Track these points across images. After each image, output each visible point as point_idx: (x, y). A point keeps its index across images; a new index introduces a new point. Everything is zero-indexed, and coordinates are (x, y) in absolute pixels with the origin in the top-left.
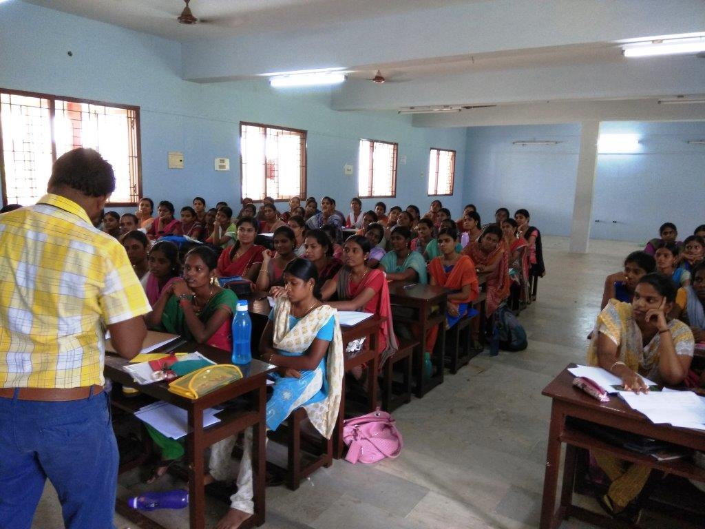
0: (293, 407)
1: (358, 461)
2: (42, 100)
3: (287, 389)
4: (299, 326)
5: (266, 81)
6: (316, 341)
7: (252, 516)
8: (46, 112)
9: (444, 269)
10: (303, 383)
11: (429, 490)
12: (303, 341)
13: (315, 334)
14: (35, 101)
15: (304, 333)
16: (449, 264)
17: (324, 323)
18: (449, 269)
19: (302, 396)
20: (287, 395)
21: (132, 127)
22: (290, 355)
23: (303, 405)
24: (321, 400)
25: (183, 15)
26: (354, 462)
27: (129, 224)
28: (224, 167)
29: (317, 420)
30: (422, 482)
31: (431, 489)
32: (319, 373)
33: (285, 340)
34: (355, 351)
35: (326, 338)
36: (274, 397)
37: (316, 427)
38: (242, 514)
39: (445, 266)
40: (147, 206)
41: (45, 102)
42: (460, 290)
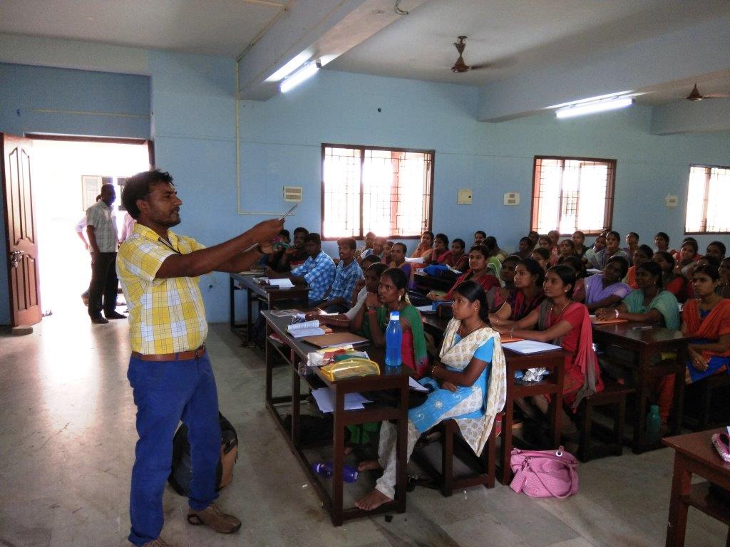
0: (443, 417)
1: (522, 490)
2: (355, 150)
3: (440, 400)
4: (461, 344)
5: (552, 113)
6: (473, 360)
7: (392, 501)
8: (358, 160)
9: (699, 315)
10: (458, 397)
11: (579, 535)
12: (462, 358)
13: (473, 354)
14: (351, 151)
15: (463, 350)
16: (705, 307)
17: (482, 343)
18: (704, 314)
19: (454, 409)
20: (439, 404)
21: (428, 168)
22: (453, 370)
23: (455, 417)
24: (477, 418)
25: (456, 65)
26: (517, 491)
27: (398, 251)
28: (514, 201)
29: (469, 436)
30: (578, 527)
31: (583, 535)
32: (477, 391)
33: (447, 356)
34: (533, 382)
35: (483, 358)
36: (427, 403)
37: (468, 442)
38: (383, 496)
39: (702, 310)
40: (428, 238)
41: (358, 152)
42: (716, 341)
